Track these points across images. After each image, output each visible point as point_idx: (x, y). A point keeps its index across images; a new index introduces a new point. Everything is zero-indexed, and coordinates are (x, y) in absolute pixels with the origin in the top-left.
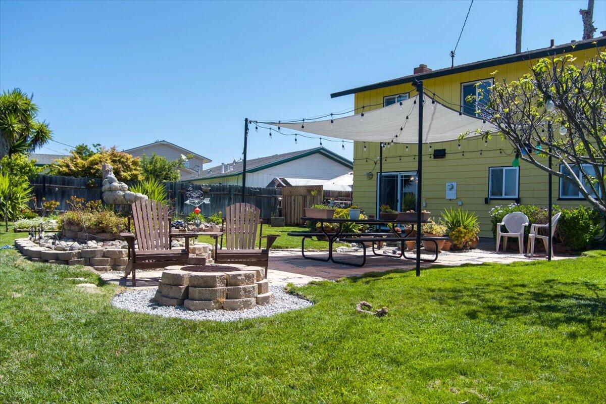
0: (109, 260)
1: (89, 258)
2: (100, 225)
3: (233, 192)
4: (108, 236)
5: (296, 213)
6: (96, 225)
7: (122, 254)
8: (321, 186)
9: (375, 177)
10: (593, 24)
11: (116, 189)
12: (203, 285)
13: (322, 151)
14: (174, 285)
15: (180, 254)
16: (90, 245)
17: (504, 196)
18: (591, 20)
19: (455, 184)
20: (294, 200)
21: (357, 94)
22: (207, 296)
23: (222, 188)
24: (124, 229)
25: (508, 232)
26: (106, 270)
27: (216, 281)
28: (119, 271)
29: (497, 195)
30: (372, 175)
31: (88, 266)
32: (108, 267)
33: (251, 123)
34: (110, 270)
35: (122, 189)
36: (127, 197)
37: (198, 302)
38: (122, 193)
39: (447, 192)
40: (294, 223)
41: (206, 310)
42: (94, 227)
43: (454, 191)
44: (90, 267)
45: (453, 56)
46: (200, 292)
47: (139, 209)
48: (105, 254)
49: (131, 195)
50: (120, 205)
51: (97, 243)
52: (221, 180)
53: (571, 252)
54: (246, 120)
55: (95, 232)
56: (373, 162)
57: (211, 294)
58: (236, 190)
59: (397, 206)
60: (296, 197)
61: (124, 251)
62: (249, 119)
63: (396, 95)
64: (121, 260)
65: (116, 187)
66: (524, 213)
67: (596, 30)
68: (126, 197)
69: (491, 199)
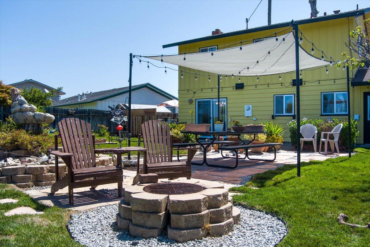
0: (31, 177)
1: (11, 176)
2: (16, 143)
3: (91, 114)
4: (22, 153)
5: (137, 128)
6: (11, 143)
7: (44, 170)
8: (154, 109)
9: (194, 103)
10: (317, 9)
11: (26, 110)
12: (188, 210)
13: (148, 86)
14: (151, 213)
15: (115, 170)
16: (9, 163)
17: (284, 114)
18: (316, 6)
19: (251, 106)
20: (135, 119)
21: (180, 46)
22: (194, 223)
23: (83, 111)
24: (37, 146)
25: (303, 138)
26: (29, 187)
27: (201, 205)
28: (41, 186)
29: (280, 113)
30: (192, 101)
31: (10, 183)
32: (30, 183)
33: (134, 57)
34: (33, 186)
35: (32, 110)
36: (37, 117)
37: (185, 231)
38: (31, 114)
39: (245, 112)
40: (135, 135)
41: (196, 240)
42: (9, 145)
43: (250, 111)
44: (12, 185)
45: (247, 22)
46: (186, 220)
47: (65, 128)
48: (27, 171)
49: (41, 115)
50: (29, 124)
51: (14, 159)
52: (78, 106)
53: (346, 150)
54: (131, 55)
55: (10, 149)
56: (193, 92)
57: (198, 220)
58: (93, 113)
59: (210, 121)
60: (137, 117)
61: (46, 167)
62: (133, 54)
63: (208, 47)
64: (43, 176)
65: (26, 108)
66: (314, 125)
67: (319, 13)
68: (35, 116)
69: (276, 116)
